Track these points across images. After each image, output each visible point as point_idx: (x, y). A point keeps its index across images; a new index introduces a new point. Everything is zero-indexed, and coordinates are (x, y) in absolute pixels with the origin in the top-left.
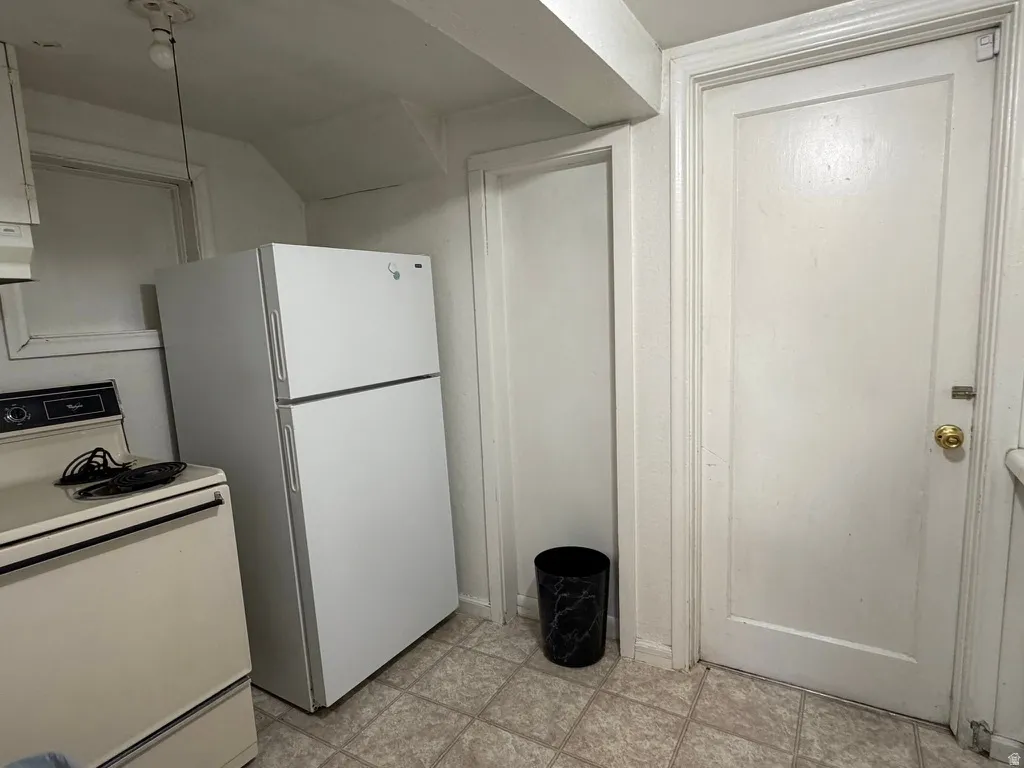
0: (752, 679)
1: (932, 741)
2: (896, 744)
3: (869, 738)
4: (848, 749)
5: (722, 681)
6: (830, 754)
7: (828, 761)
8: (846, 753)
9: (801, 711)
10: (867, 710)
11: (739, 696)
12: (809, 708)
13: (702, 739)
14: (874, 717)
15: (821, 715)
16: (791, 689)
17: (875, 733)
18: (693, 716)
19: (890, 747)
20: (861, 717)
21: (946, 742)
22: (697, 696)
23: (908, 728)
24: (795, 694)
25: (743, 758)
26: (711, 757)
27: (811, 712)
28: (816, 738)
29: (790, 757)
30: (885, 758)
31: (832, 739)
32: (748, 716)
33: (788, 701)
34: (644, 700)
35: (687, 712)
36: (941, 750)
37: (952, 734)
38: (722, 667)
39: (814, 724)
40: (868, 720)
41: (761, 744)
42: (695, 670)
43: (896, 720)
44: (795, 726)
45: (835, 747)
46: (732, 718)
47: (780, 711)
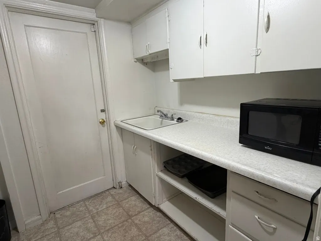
0: (69, 207)
1: (113, 192)
2: (108, 197)
3: (103, 200)
4: (100, 205)
5: (61, 213)
6: (97, 209)
7: (98, 211)
8: (100, 206)
9: (86, 206)
10: (98, 195)
11: (68, 213)
12: (87, 203)
13: (66, 231)
14: (100, 195)
15: (90, 202)
16: (80, 202)
17: (102, 198)
18: (59, 228)
19: (107, 198)
20: (98, 197)
21: (115, 190)
22: (56, 223)
23: (107, 193)
24: (82, 202)
25: (80, 226)
26: (71, 233)
27: (88, 203)
28: (93, 208)
29: (90, 216)
30: (107, 201)
31: (96, 206)
32: (74, 216)
33: (81, 205)
34: (39, 237)
35: (56, 228)
36: (115, 192)
37: (115, 188)
38: (59, 210)
39: (90, 205)
40: (100, 196)
41: (81, 219)
42: (51, 217)
43: (105, 193)
44: (87, 209)
45: (97, 207)
46: (71, 220)
47: (81, 209)
